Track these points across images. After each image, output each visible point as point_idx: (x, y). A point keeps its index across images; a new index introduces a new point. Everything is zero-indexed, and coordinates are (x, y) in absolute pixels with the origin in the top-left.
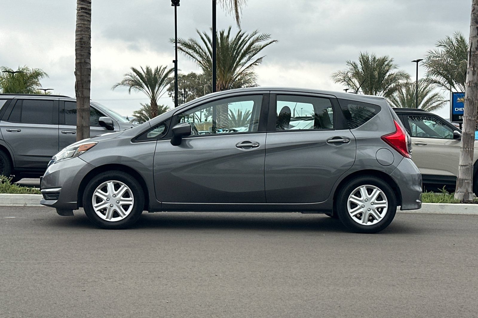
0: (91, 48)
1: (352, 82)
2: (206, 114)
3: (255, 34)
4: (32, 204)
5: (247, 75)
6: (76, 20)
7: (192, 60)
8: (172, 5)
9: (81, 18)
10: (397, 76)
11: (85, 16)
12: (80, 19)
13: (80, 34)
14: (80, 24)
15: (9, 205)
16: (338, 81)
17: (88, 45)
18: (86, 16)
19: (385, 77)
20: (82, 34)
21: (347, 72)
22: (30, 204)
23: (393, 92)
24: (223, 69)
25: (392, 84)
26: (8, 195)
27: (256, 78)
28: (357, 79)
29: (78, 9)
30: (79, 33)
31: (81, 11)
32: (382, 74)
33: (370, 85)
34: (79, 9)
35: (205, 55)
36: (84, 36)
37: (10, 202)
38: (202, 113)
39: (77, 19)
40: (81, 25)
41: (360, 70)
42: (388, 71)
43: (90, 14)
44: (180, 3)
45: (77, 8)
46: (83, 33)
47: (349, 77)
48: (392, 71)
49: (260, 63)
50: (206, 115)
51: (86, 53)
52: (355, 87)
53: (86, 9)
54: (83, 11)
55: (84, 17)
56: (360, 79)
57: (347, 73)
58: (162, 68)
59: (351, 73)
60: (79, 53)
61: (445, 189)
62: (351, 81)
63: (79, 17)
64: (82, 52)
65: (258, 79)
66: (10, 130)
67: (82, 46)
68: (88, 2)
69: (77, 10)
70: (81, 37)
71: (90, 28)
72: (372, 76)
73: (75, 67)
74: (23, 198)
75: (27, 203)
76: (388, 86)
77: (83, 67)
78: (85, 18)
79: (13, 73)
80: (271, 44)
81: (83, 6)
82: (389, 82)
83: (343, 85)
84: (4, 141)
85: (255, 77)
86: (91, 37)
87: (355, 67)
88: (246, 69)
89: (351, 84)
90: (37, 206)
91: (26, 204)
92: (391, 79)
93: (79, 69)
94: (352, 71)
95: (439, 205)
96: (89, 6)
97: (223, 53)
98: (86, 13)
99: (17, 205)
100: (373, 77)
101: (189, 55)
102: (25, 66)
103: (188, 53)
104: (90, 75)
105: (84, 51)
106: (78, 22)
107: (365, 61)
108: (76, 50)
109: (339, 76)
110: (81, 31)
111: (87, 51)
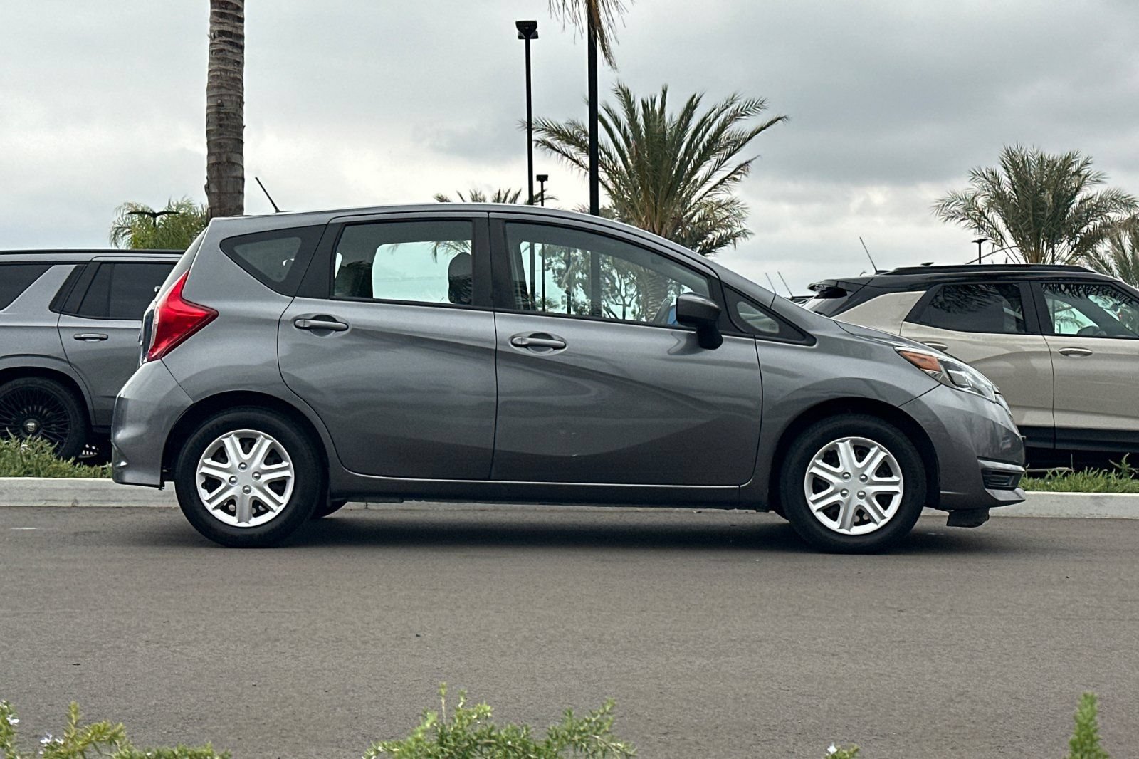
0: (245, 128)
1: (988, 220)
2: (637, 310)
3: (731, 103)
4: (90, 500)
5: (720, 207)
6: (208, 61)
7: (578, 172)
8: (520, 37)
9: (218, 56)
10: (1102, 202)
11: (229, 51)
12: (218, 59)
13: (218, 96)
14: (216, 70)
15: (35, 505)
16: (952, 217)
17: (235, 121)
18: (232, 52)
19: (1072, 206)
20: (222, 95)
21: (972, 196)
22: (86, 501)
23: (1094, 243)
24: (652, 191)
25: (1090, 223)
26: (33, 481)
27: (744, 214)
28: (999, 212)
29: (212, 34)
30: (215, 92)
31: (220, 39)
32: (1063, 199)
33: (1032, 226)
34: (214, 35)
35: (607, 158)
36: (226, 98)
37: (39, 498)
38: (627, 308)
39: (211, 58)
40: (219, 73)
41: (1007, 190)
42: (1078, 190)
43: (242, 47)
44: (537, 30)
45: (209, 33)
46: (223, 91)
47: (978, 208)
48: (1091, 191)
49: (744, 174)
50: (637, 313)
51: (230, 139)
52: (995, 232)
53: (230, 34)
54: (224, 38)
55: (225, 54)
56: (1006, 212)
57: (973, 199)
58: (510, 196)
59: (982, 198)
60: (214, 140)
61: (1127, 463)
62: (986, 218)
63: (214, 53)
64: (222, 137)
65: (747, 217)
66: (83, 336)
67: (221, 123)
68: (236, 19)
69: (210, 37)
70: (219, 101)
71: (241, 81)
72: (1038, 205)
73: (206, 174)
74: (69, 486)
75: (78, 498)
76: (1081, 227)
77: (224, 175)
78: (230, 56)
79: (155, 215)
80: (773, 126)
81: (225, 28)
82: (1081, 218)
83: (965, 227)
84: (69, 362)
85: (740, 211)
86: (243, 103)
87: (995, 181)
88: (710, 190)
89: (986, 224)
90: (102, 505)
91: (76, 501)
92: (1087, 211)
93: (214, 178)
94: (987, 193)
95: (1092, 497)
96: (237, 28)
97: (652, 153)
98: (231, 43)
99: (54, 505)
100: (1041, 206)
101: (570, 160)
102: (184, 198)
103: (567, 155)
104: (243, 193)
105: (226, 135)
106: (212, 67)
107: (1016, 164)
108: (208, 132)
109: (953, 206)
110: (219, 87)
111: (234, 134)
